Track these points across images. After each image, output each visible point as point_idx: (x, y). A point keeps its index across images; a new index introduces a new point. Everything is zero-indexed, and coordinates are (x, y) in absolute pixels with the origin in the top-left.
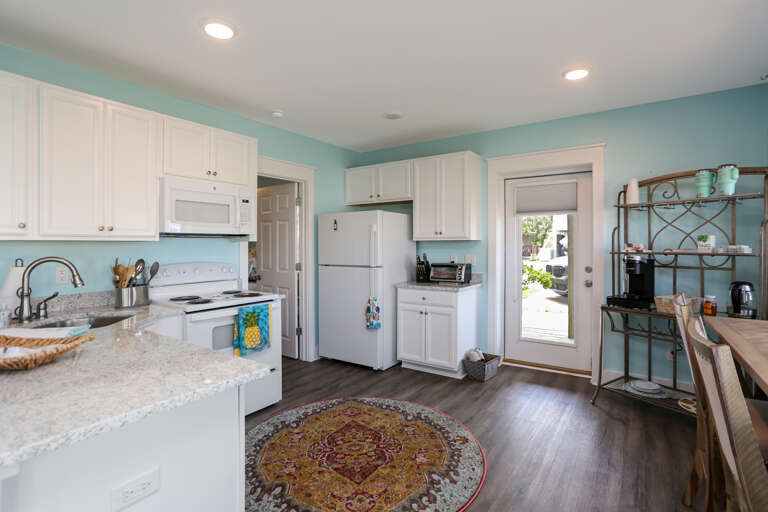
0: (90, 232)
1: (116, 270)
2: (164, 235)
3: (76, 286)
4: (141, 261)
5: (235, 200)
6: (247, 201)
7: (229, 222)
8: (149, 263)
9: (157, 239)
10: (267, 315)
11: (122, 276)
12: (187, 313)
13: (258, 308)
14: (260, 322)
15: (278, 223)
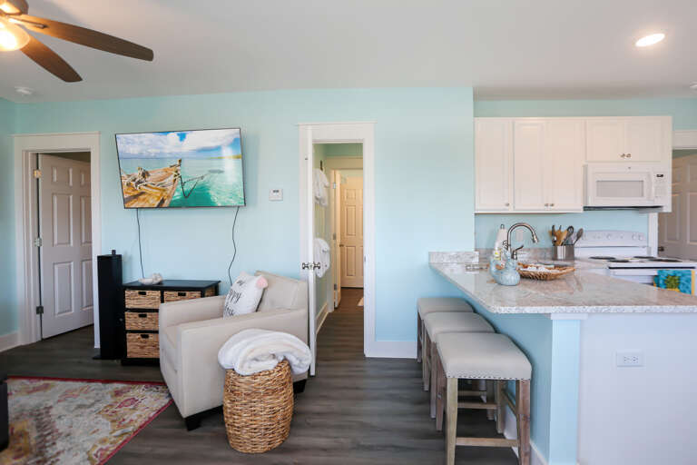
0: (539, 207)
1: (553, 233)
2: (587, 208)
3: (534, 241)
4: (571, 227)
5: (649, 176)
6: (662, 176)
7: (642, 195)
8: (576, 229)
9: (582, 211)
10: (689, 281)
11: (559, 238)
12: (610, 268)
13: (679, 272)
14: (681, 286)
15: (689, 194)
